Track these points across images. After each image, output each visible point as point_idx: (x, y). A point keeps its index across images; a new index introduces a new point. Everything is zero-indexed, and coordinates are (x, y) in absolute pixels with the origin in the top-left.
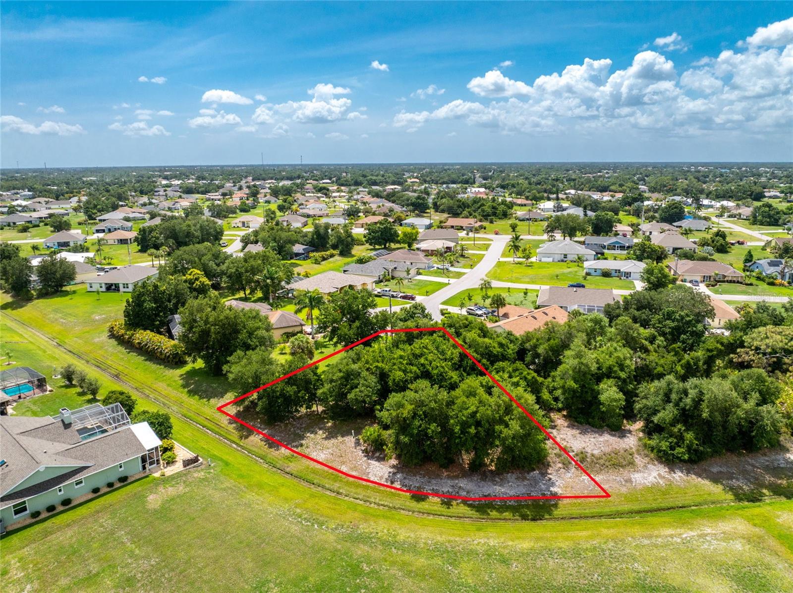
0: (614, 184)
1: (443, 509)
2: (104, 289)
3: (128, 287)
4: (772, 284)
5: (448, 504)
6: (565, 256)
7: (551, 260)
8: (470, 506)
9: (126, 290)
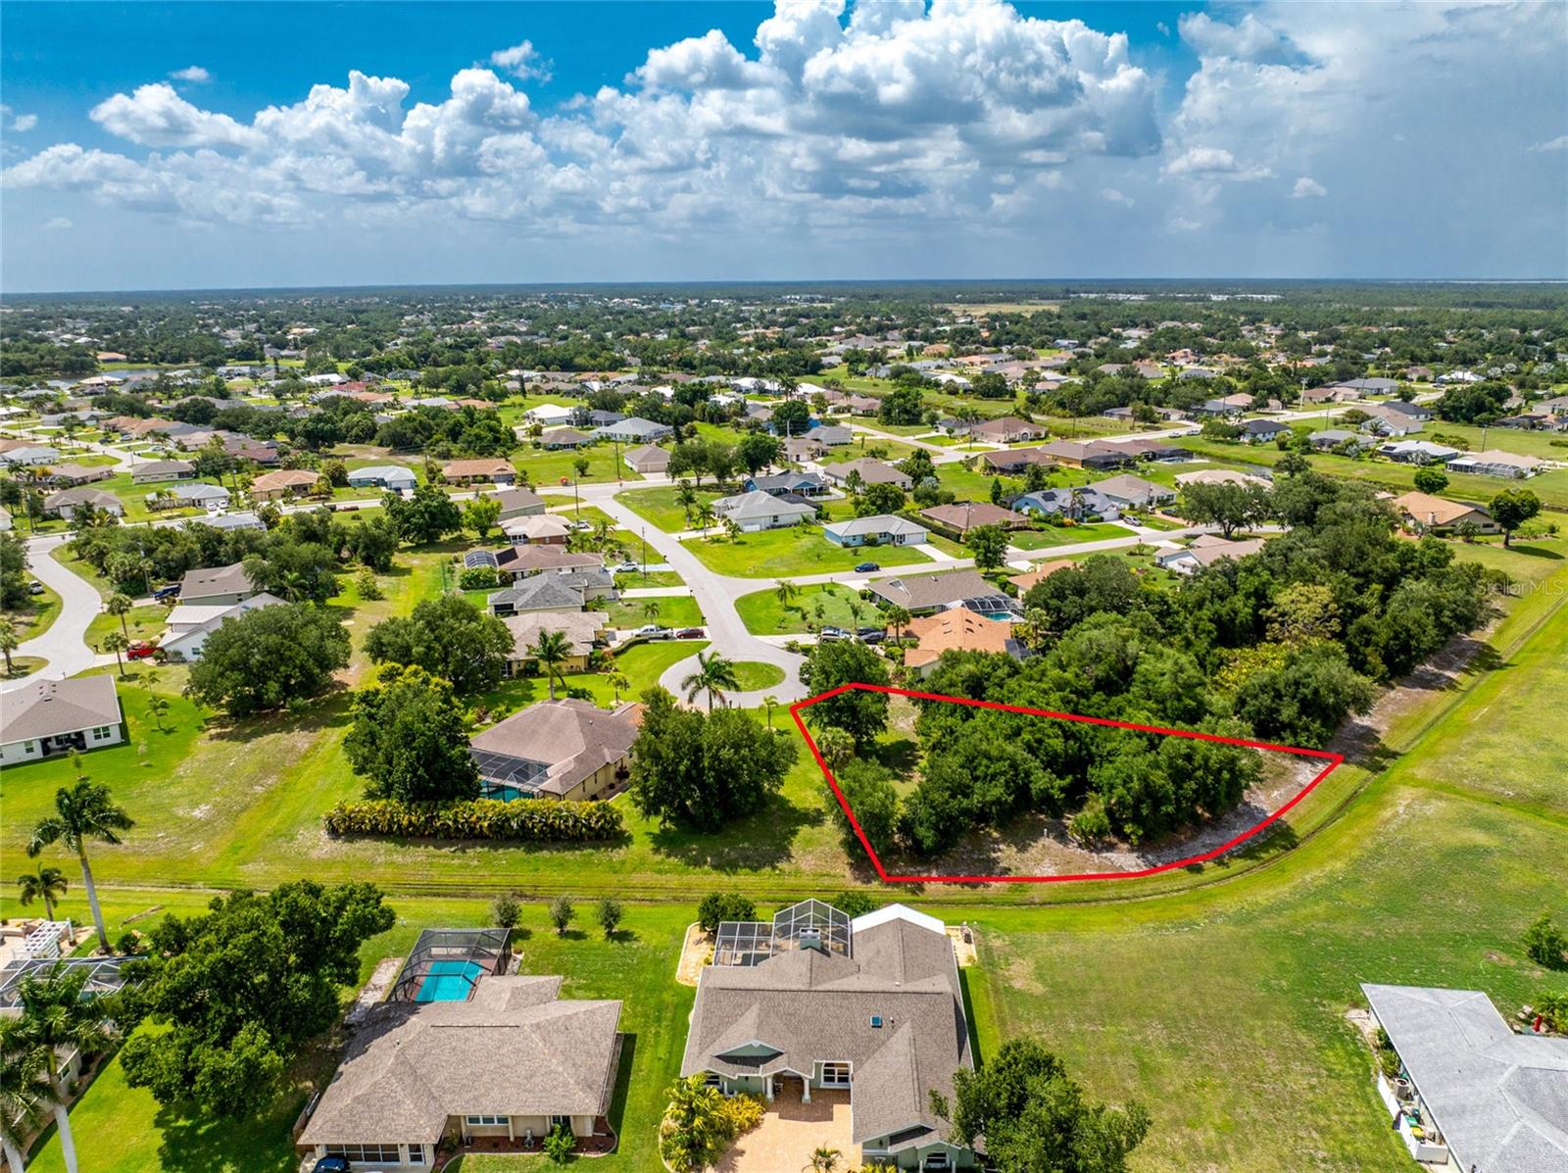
0: (579, 353)
1: (1221, 871)
2: (38, 753)
3: (107, 735)
4: (1062, 525)
5: (1221, 864)
6: (776, 518)
7: (757, 528)
8: (1239, 857)
9: (104, 742)
